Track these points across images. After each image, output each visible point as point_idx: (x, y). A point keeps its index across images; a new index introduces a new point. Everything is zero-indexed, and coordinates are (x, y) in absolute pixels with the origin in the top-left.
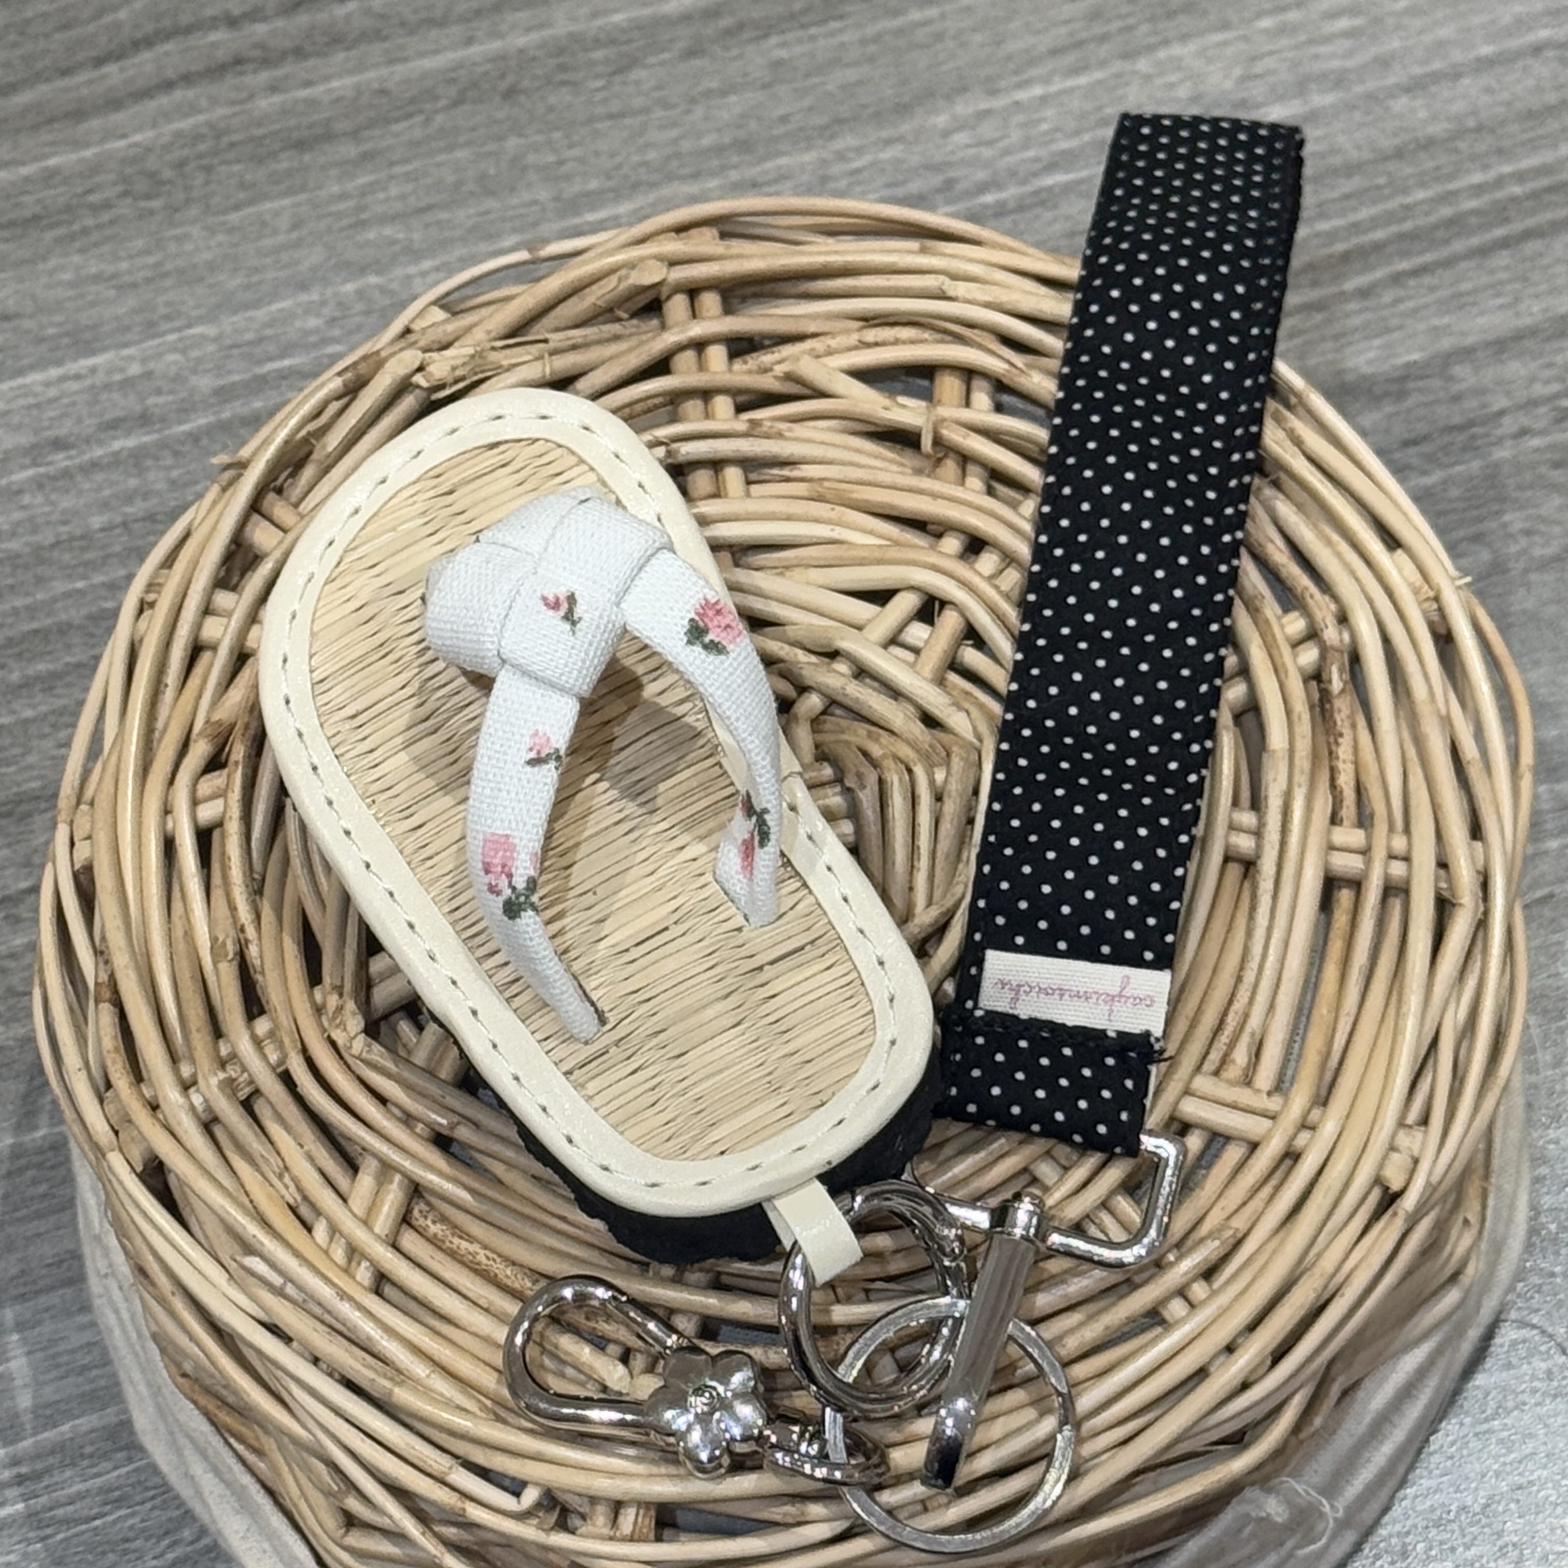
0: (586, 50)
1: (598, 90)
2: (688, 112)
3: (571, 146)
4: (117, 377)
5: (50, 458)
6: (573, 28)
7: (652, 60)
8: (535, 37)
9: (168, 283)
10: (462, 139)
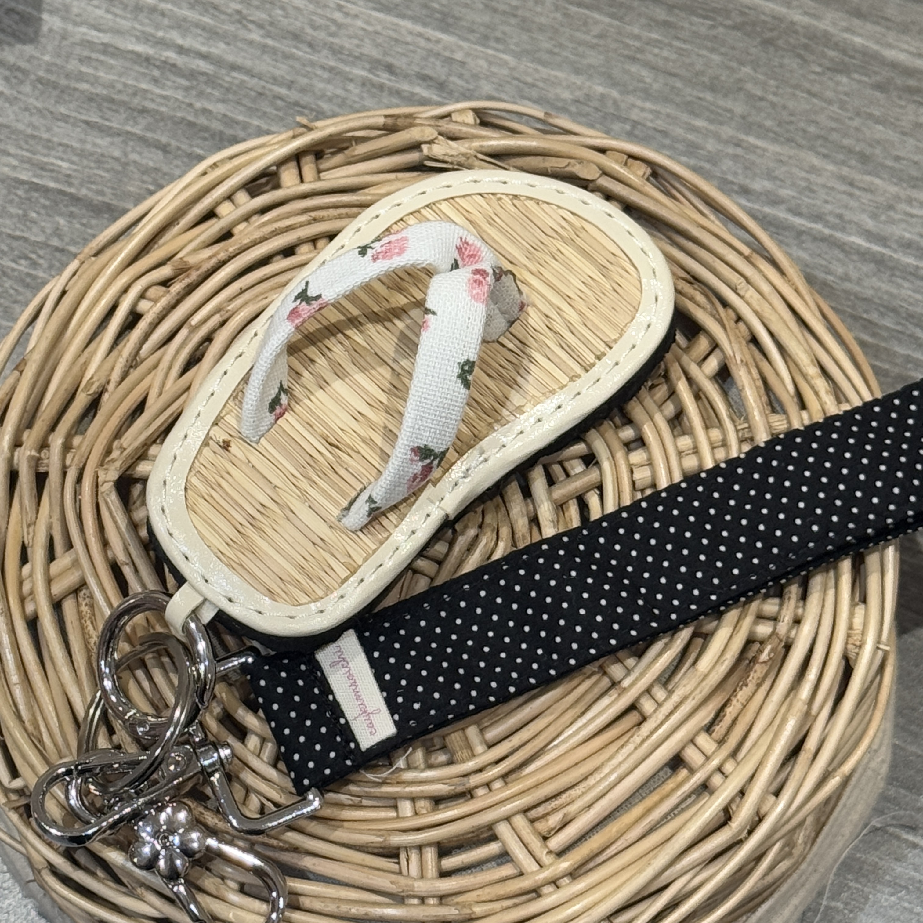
0: (826, 46)
1: (814, 73)
2: (851, 119)
3: (775, 94)
4: (447, 54)
5: (379, 73)
6: (831, 29)
7: (856, 76)
8: (806, 20)
9: (513, 21)
10: (723, 50)
